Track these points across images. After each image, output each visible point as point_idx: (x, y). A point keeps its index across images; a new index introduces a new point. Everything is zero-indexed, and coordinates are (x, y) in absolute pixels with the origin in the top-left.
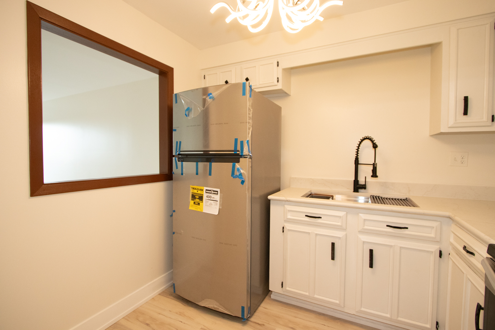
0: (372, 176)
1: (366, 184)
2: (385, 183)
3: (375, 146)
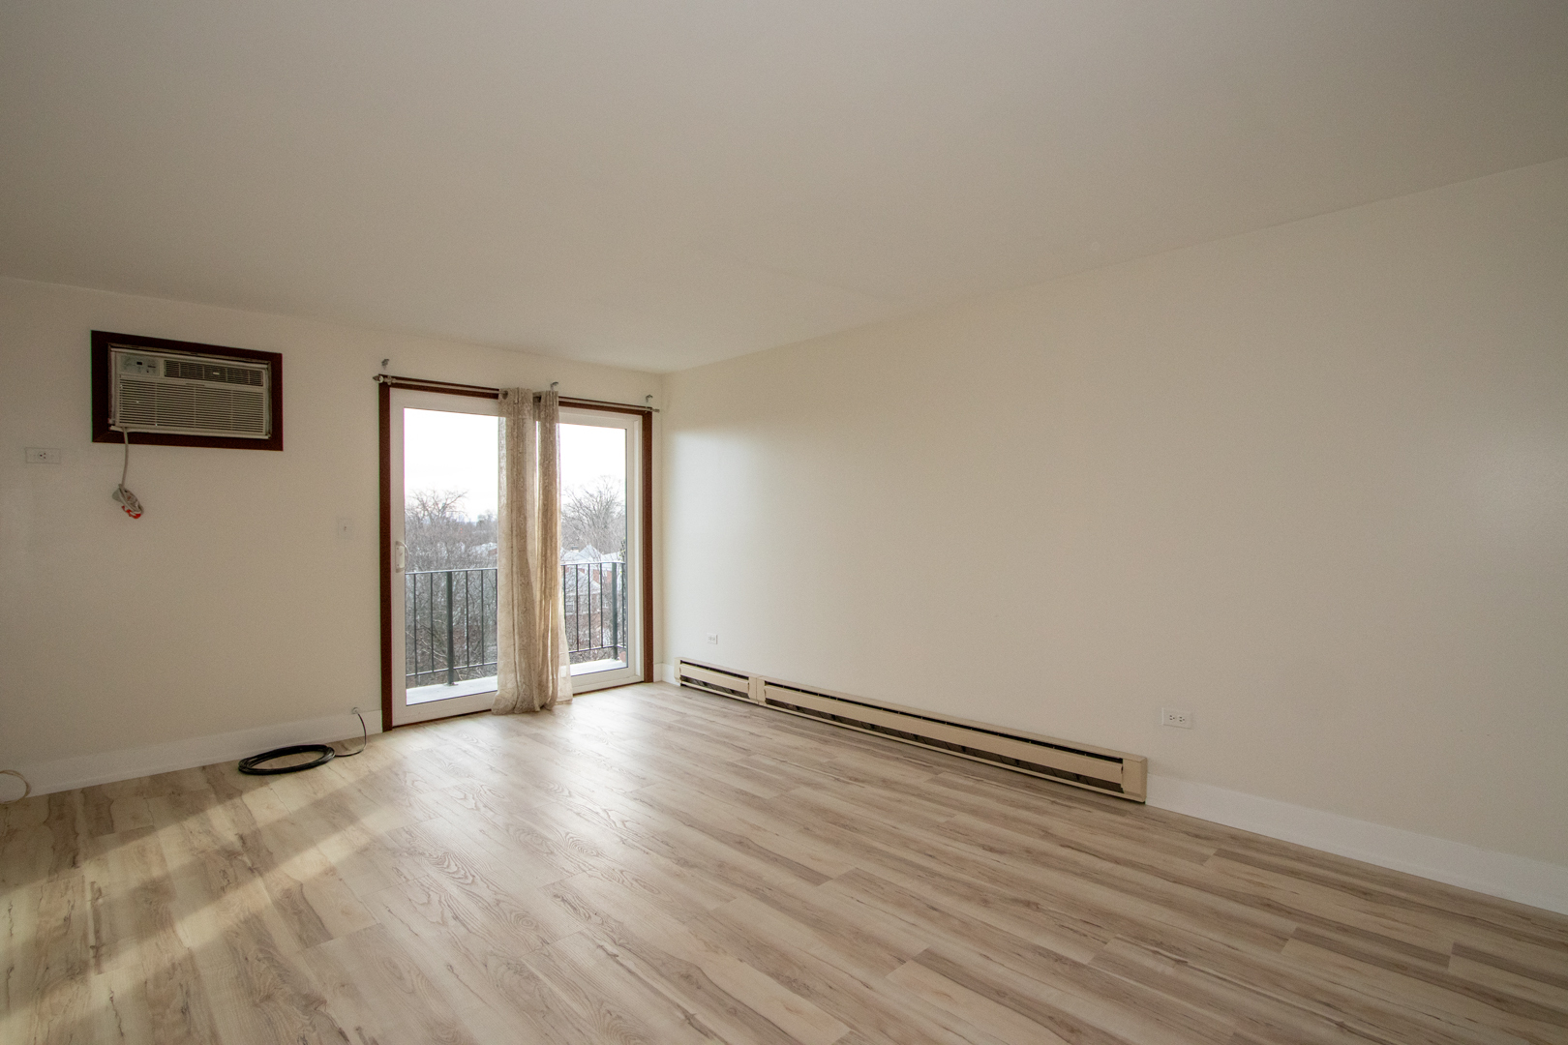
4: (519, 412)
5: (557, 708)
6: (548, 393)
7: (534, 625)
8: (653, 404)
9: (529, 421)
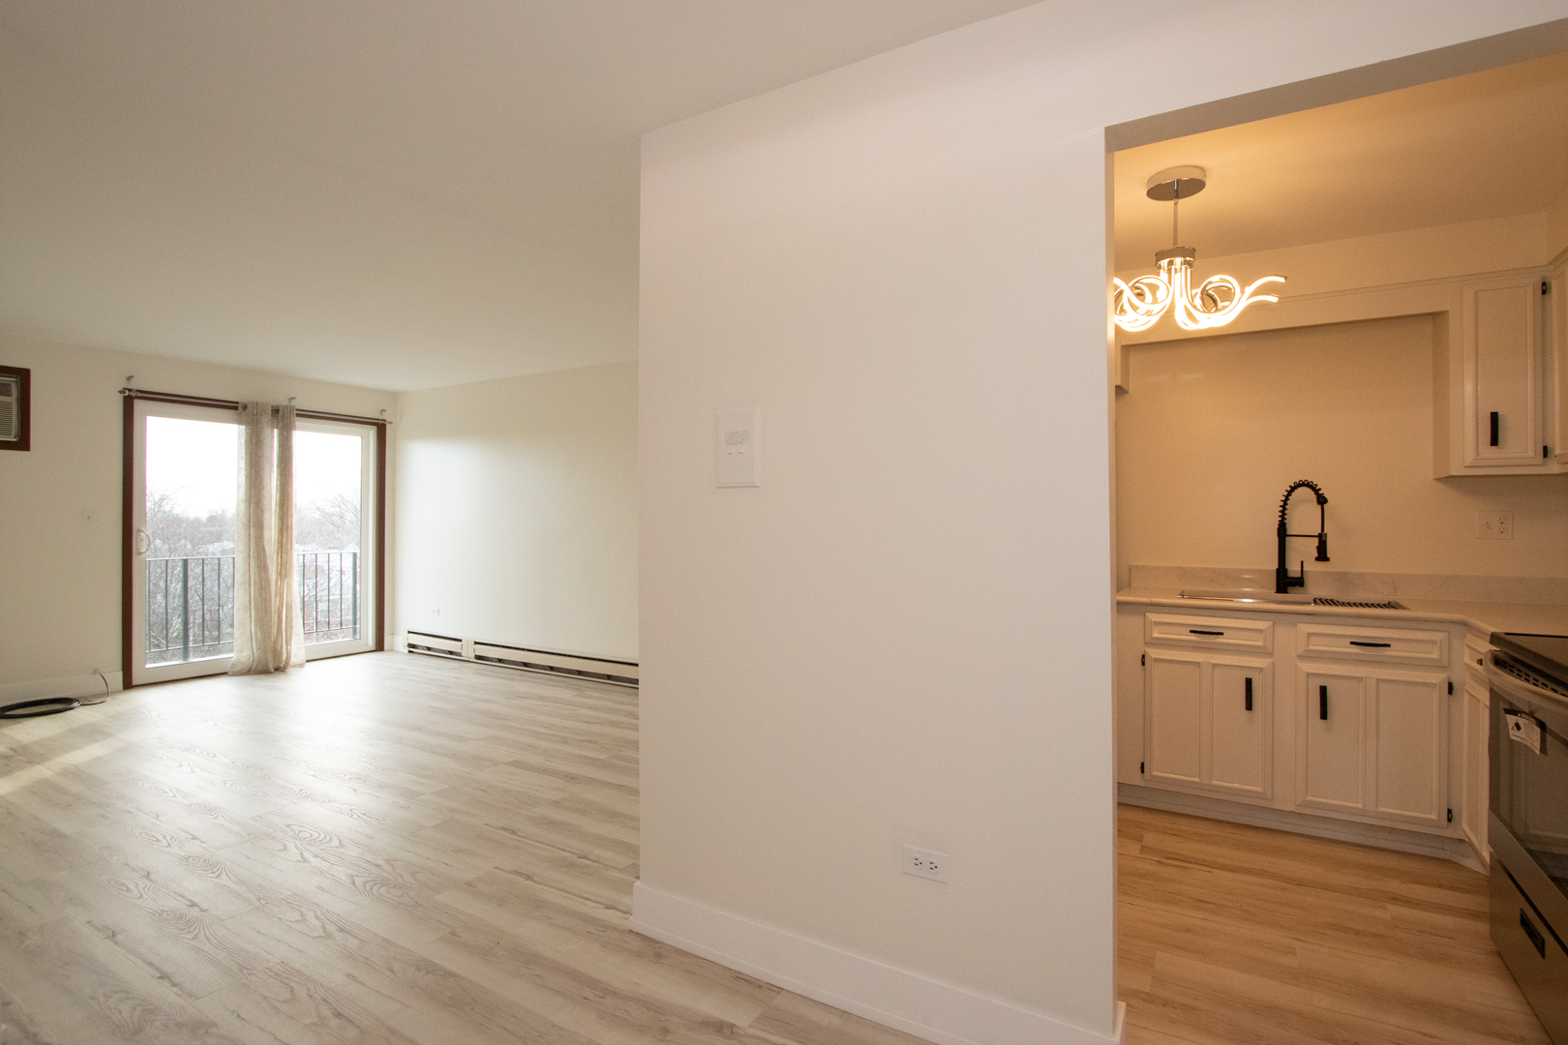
0: (1317, 559)
1: (1304, 576)
2: (1344, 573)
3: (1322, 501)
4: (258, 423)
5: (290, 670)
6: (285, 407)
7: (270, 600)
8: (386, 416)
9: (267, 431)
